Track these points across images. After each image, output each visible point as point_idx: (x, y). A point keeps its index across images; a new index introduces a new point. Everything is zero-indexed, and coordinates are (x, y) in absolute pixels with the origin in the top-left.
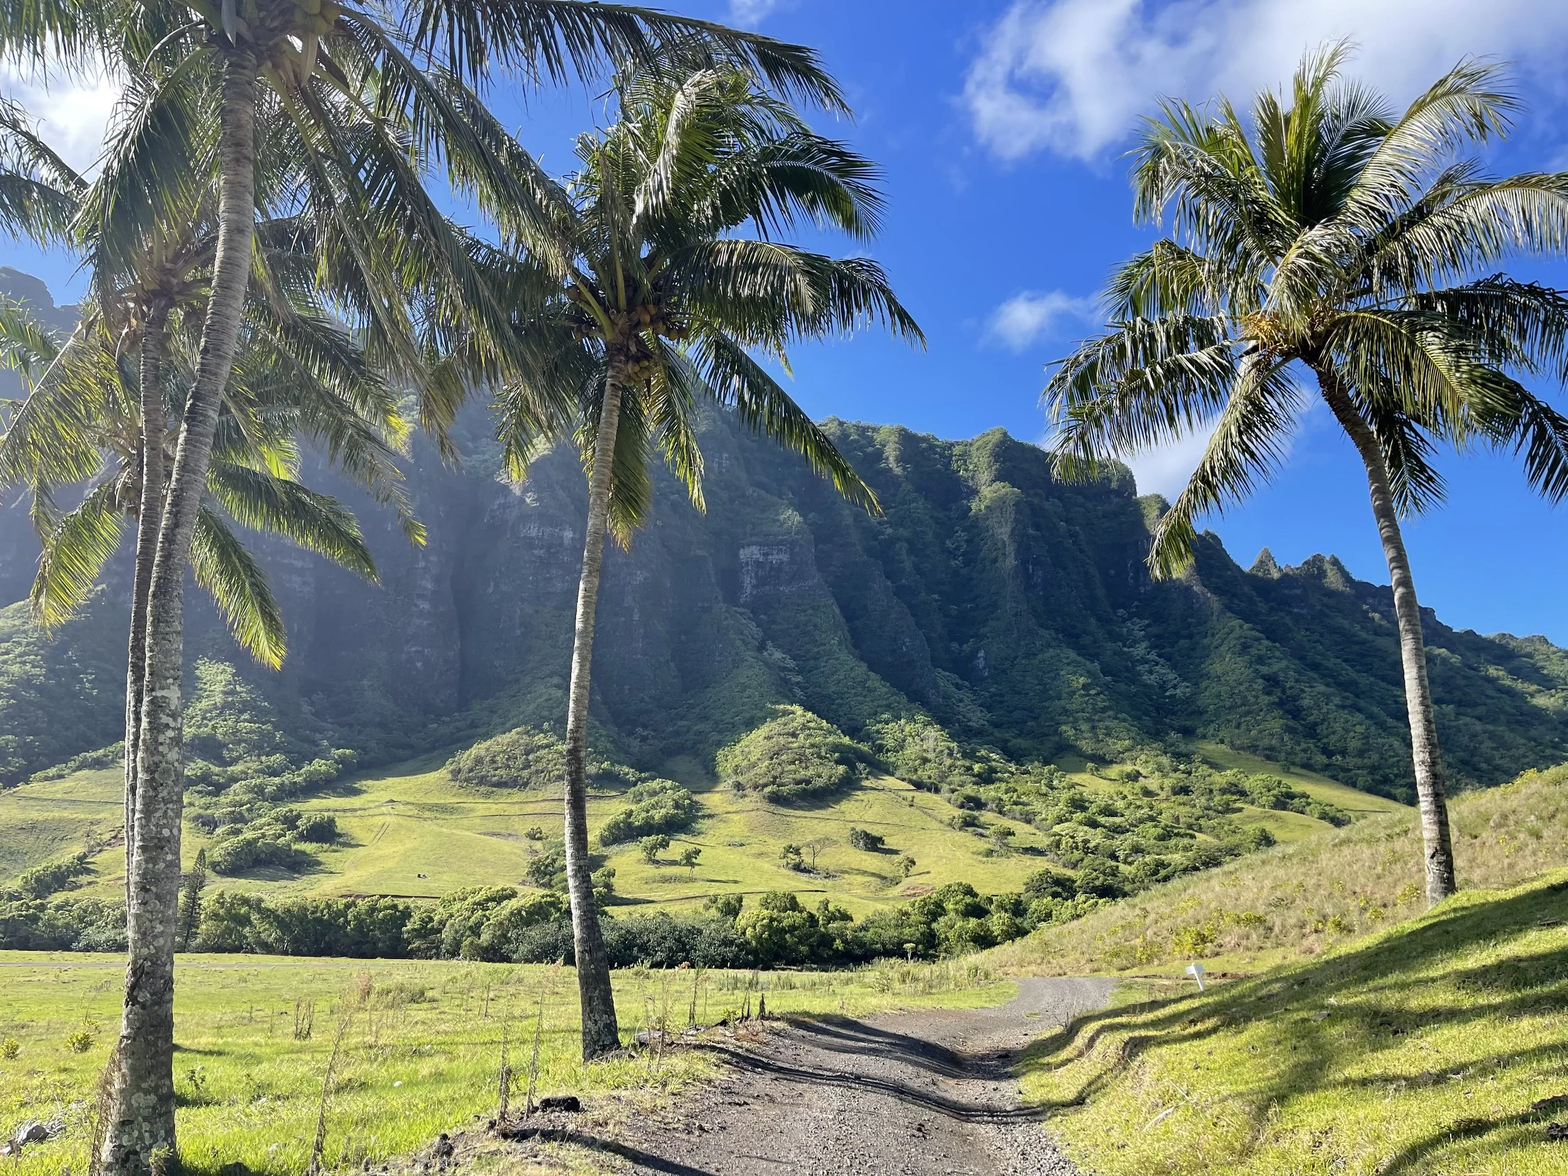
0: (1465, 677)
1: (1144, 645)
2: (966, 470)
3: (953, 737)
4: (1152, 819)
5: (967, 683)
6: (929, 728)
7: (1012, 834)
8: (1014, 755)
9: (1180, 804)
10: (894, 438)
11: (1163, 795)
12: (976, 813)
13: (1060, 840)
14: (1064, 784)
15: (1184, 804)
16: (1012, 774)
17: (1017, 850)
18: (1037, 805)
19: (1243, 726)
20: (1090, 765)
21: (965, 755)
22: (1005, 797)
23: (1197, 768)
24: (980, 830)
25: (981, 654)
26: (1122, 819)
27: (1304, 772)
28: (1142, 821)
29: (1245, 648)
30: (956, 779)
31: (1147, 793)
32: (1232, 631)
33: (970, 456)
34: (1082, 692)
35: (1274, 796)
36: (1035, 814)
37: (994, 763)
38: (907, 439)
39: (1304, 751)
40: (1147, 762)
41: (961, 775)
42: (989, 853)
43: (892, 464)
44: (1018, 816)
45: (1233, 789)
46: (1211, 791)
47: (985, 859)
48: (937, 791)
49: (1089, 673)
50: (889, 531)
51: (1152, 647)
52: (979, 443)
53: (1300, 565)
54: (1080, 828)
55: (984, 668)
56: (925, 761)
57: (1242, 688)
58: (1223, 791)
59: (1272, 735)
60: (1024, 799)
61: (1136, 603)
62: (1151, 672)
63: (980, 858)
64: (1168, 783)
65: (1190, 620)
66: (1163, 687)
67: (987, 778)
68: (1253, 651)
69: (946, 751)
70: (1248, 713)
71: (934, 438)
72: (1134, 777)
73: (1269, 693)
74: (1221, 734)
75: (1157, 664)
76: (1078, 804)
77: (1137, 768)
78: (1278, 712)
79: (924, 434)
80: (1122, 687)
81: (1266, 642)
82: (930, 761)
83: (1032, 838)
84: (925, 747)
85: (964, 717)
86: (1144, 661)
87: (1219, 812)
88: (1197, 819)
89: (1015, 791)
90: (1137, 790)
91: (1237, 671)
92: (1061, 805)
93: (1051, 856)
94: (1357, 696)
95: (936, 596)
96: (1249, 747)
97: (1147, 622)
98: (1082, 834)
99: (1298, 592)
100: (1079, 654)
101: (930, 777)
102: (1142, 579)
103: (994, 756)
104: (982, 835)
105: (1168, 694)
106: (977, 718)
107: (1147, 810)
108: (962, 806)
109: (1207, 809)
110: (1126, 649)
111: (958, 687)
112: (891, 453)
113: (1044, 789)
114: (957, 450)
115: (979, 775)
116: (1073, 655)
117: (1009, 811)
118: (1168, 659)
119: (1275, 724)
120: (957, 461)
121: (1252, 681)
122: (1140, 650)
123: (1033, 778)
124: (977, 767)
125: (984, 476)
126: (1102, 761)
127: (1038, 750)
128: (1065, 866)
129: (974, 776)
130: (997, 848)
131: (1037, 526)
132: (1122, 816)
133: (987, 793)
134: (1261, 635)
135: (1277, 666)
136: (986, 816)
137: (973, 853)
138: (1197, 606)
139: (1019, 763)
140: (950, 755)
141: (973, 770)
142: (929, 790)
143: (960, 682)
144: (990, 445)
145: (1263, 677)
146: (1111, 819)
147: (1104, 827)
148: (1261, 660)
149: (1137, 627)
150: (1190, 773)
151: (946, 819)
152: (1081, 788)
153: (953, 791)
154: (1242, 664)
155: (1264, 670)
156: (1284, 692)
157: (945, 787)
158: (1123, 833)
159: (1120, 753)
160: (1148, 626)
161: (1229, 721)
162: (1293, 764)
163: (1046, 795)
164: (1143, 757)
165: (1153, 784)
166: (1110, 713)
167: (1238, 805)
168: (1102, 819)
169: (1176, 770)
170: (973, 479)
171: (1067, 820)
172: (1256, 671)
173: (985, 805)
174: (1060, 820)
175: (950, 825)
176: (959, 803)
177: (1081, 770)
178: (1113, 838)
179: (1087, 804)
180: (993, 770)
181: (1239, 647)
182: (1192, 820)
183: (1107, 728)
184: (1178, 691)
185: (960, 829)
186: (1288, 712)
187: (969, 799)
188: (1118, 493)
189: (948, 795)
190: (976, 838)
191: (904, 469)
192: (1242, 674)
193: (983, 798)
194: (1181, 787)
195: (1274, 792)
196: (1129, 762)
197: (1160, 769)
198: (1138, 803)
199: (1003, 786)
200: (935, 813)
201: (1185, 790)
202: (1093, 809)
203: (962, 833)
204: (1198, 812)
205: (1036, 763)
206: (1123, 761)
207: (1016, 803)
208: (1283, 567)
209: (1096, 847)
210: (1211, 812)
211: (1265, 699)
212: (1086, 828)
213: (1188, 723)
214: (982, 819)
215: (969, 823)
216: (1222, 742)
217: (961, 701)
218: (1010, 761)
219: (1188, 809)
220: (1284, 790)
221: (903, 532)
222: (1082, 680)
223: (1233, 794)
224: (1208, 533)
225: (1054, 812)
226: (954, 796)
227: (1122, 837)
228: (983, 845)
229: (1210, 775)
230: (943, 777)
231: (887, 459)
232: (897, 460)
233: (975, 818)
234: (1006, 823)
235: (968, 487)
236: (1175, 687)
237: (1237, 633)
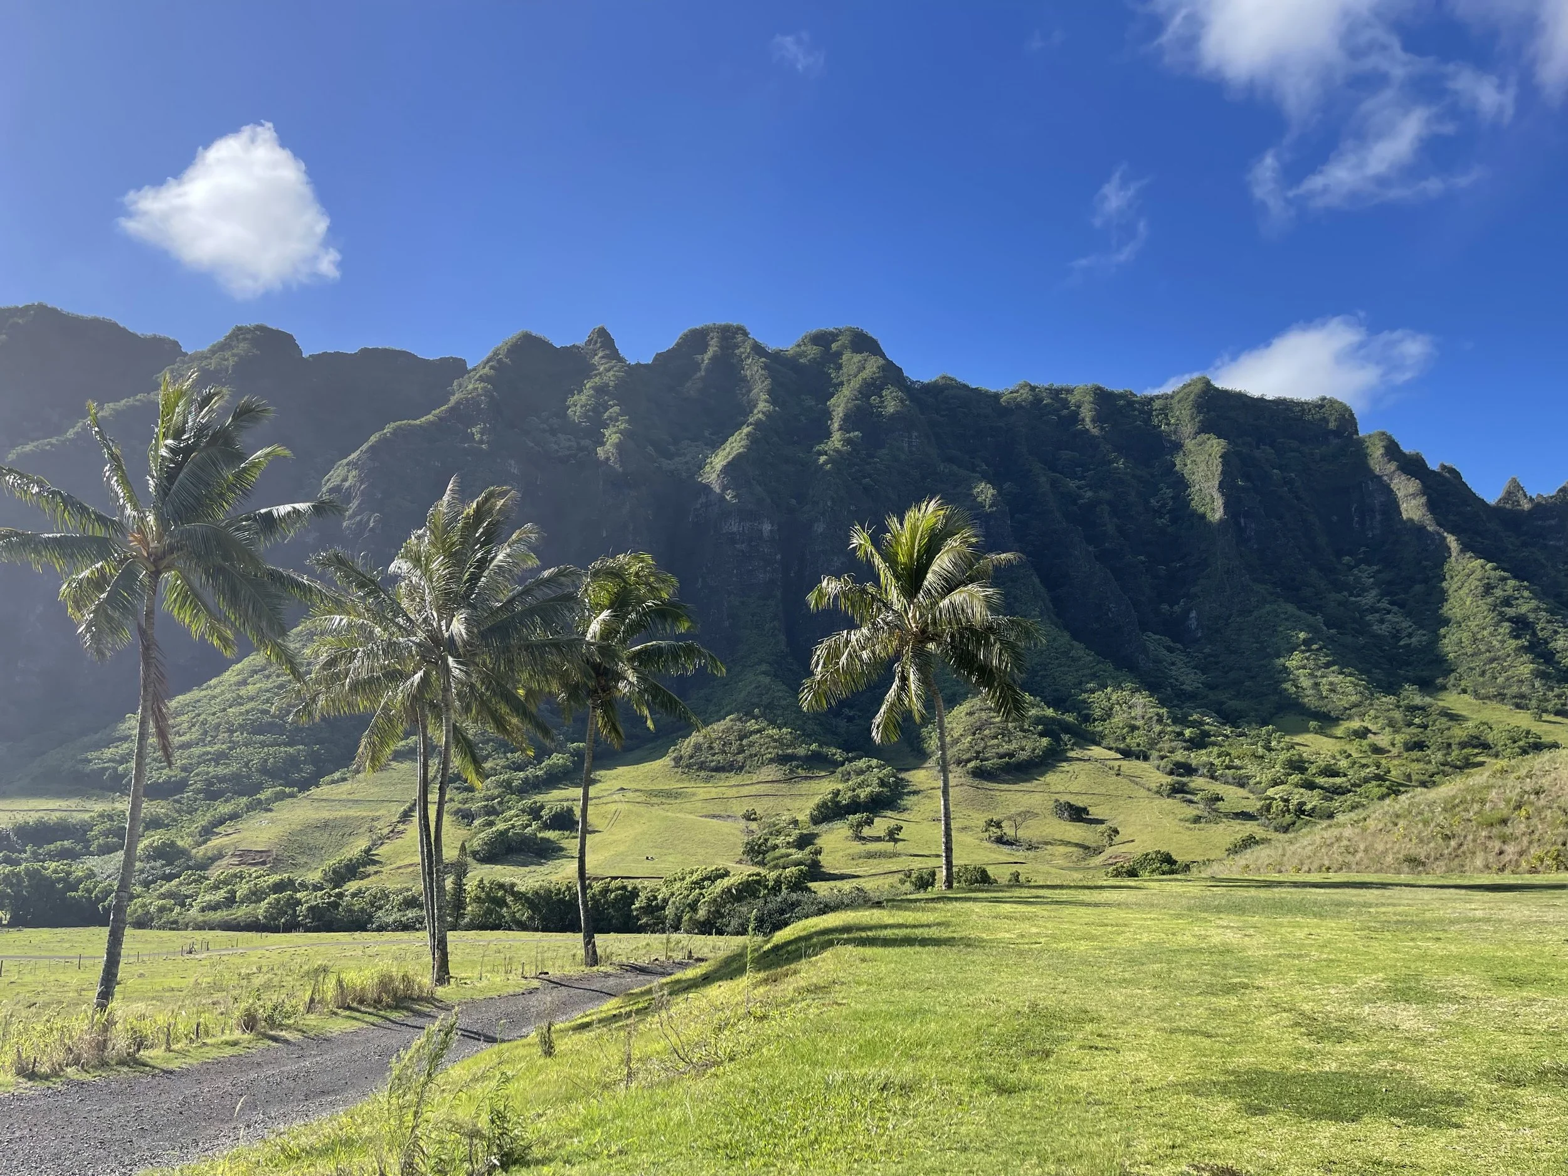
1: (1374, 592)
2: (1168, 424)
3: (1162, 703)
4: (1378, 777)
5: (1179, 646)
6: (1137, 695)
7: (1219, 799)
8: (1229, 718)
9: (1413, 761)
10: (1089, 398)
11: (1395, 751)
12: (1185, 779)
13: (1271, 803)
14: (1282, 744)
15: (1418, 760)
16: (1227, 736)
17: (1227, 815)
18: (1252, 769)
19: (1488, 675)
20: (1313, 724)
21: (1175, 721)
22: (1217, 762)
23: (1434, 722)
24: (1189, 796)
25: (1193, 614)
26: (1344, 779)
27: (1559, 719)
28: (1366, 780)
29: (1488, 589)
30: (1167, 746)
31: (1377, 750)
32: (1473, 572)
33: (1172, 410)
34: (1303, 648)
35: (1519, 747)
36: (1248, 778)
37: (1207, 727)
38: (1102, 397)
39: (1559, 696)
40: (1376, 717)
41: (1171, 741)
42: (1197, 819)
43: (1089, 425)
44: (1230, 780)
45: (1475, 742)
46: (1449, 745)
47: (1193, 826)
48: (1146, 758)
49: (1310, 628)
50: (1089, 494)
51: (1382, 595)
52: (1181, 395)
53: (1554, 493)
54: (1296, 790)
55: (1196, 629)
56: (1133, 728)
57: (1485, 633)
58: (1463, 745)
59: (1522, 681)
60: (1237, 762)
61: (1363, 549)
62: (1382, 621)
63: (1187, 824)
64: (1399, 738)
65: (1425, 563)
66: (1396, 636)
67: (1199, 743)
68: (1498, 592)
69: (1156, 718)
70: (1492, 660)
71: (1131, 393)
72: (1363, 733)
73: (1517, 637)
74: (1463, 683)
75: (1389, 612)
76: (1297, 766)
77: (1365, 724)
78: (1526, 658)
79: (1121, 391)
80: (1349, 639)
81: (1512, 583)
82: (1138, 728)
83: (1244, 802)
84: (1133, 714)
85: (1177, 680)
86: (1373, 610)
87: (1457, 767)
88: (1432, 776)
89: (1228, 754)
90: (1365, 748)
91: (1480, 616)
92: (1278, 767)
93: (1263, 820)
95: (1142, 558)
96: (1495, 696)
97: (1376, 568)
98: (1297, 796)
99: (1553, 522)
100: (1299, 609)
101: (1138, 745)
102: (1368, 523)
103: (1207, 720)
104: (1191, 802)
105: (1402, 643)
106: (1191, 680)
107: (1373, 769)
108: (1171, 773)
109: (1442, 765)
110: (1353, 599)
111: (1170, 650)
112: (1087, 413)
113: (1260, 751)
114: (1157, 405)
115: (1191, 740)
116: (1291, 608)
117: (1222, 775)
118: (1401, 606)
119: (1525, 668)
120: (1157, 416)
121: (1497, 624)
122: (1369, 598)
123: (1249, 740)
124: (1187, 732)
125: (1188, 429)
126: (1326, 721)
127: (1256, 710)
128: (1276, 830)
129: (1185, 741)
130: (1206, 814)
131: (1247, 477)
132: (1345, 775)
133: (1198, 758)
134: (1506, 574)
135: (1525, 607)
136: (1197, 782)
137: (1181, 820)
138: (1433, 547)
139: (1235, 725)
140: (1160, 720)
141: (1184, 735)
142: (1138, 758)
143: (1172, 644)
144: (1192, 396)
145: (1510, 620)
146: (1331, 780)
147: (1322, 788)
148: (1507, 602)
149: (1365, 574)
150: (1425, 727)
151: (1154, 786)
152: (1302, 748)
153: (1162, 758)
154: (1485, 607)
155: (1510, 612)
156: (1534, 634)
157: (1155, 754)
158: (1343, 794)
159: (1346, 709)
160: (1379, 571)
161: (1472, 669)
162: (1546, 711)
163: (1262, 757)
164: (1372, 712)
165: (1383, 740)
166: (1335, 668)
167: (1480, 759)
168: (1321, 780)
169: (1410, 724)
170: (1175, 432)
171: (1282, 783)
172: (1501, 613)
173: (1196, 770)
174: (1275, 783)
175: (1158, 792)
176: (1168, 770)
177: (1307, 730)
178: (1332, 799)
179: (1306, 765)
180: (1207, 734)
181: (1480, 590)
182: (1425, 778)
183: (1331, 684)
184: (1413, 640)
185: (1169, 796)
186: (1539, 656)
187: (1178, 765)
188: (1337, 433)
189: (1156, 762)
190: (1184, 805)
191: (1102, 429)
192: (1485, 618)
193: (1194, 763)
194: (1415, 742)
195: (1521, 743)
196: (1357, 719)
197: (1391, 724)
198: (1364, 761)
199: (1216, 750)
200: (1143, 781)
201: (1420, 746)
202: (1313, 769)
203: (1170, 800)
204: (1432, 768)
205: (1254, 725)
206: (1350, 718)
207: (1228, 767)
208: (1534, 497)
209: (1313, 809)
210: (1446, 768)
211: (1513, 643)
212: (1302, 790)
213: (1425, 674)
214: (1192, 785)
215: (1177, 790)
216: (1464, 691)
217: (1173, 664)
218: (1224, 724)
219: (1421, 765)
220: (1532, 740)
221: (1104, 495)
222: (1302, 635)
223: (1475, 747)
224: (1444, 467)
225: (1269, 775)
226: (1163, 763)
227: (1343, 798)
228: (1191, 811)
229: (1449, 729)
230: (1153, 744)
231: (1083, 420)
232: (1093, 421)
233: (1185, 784)
234: (1218, 788)
235: (1171, 441)
236: (1410, 636)
237: (1479, 573)
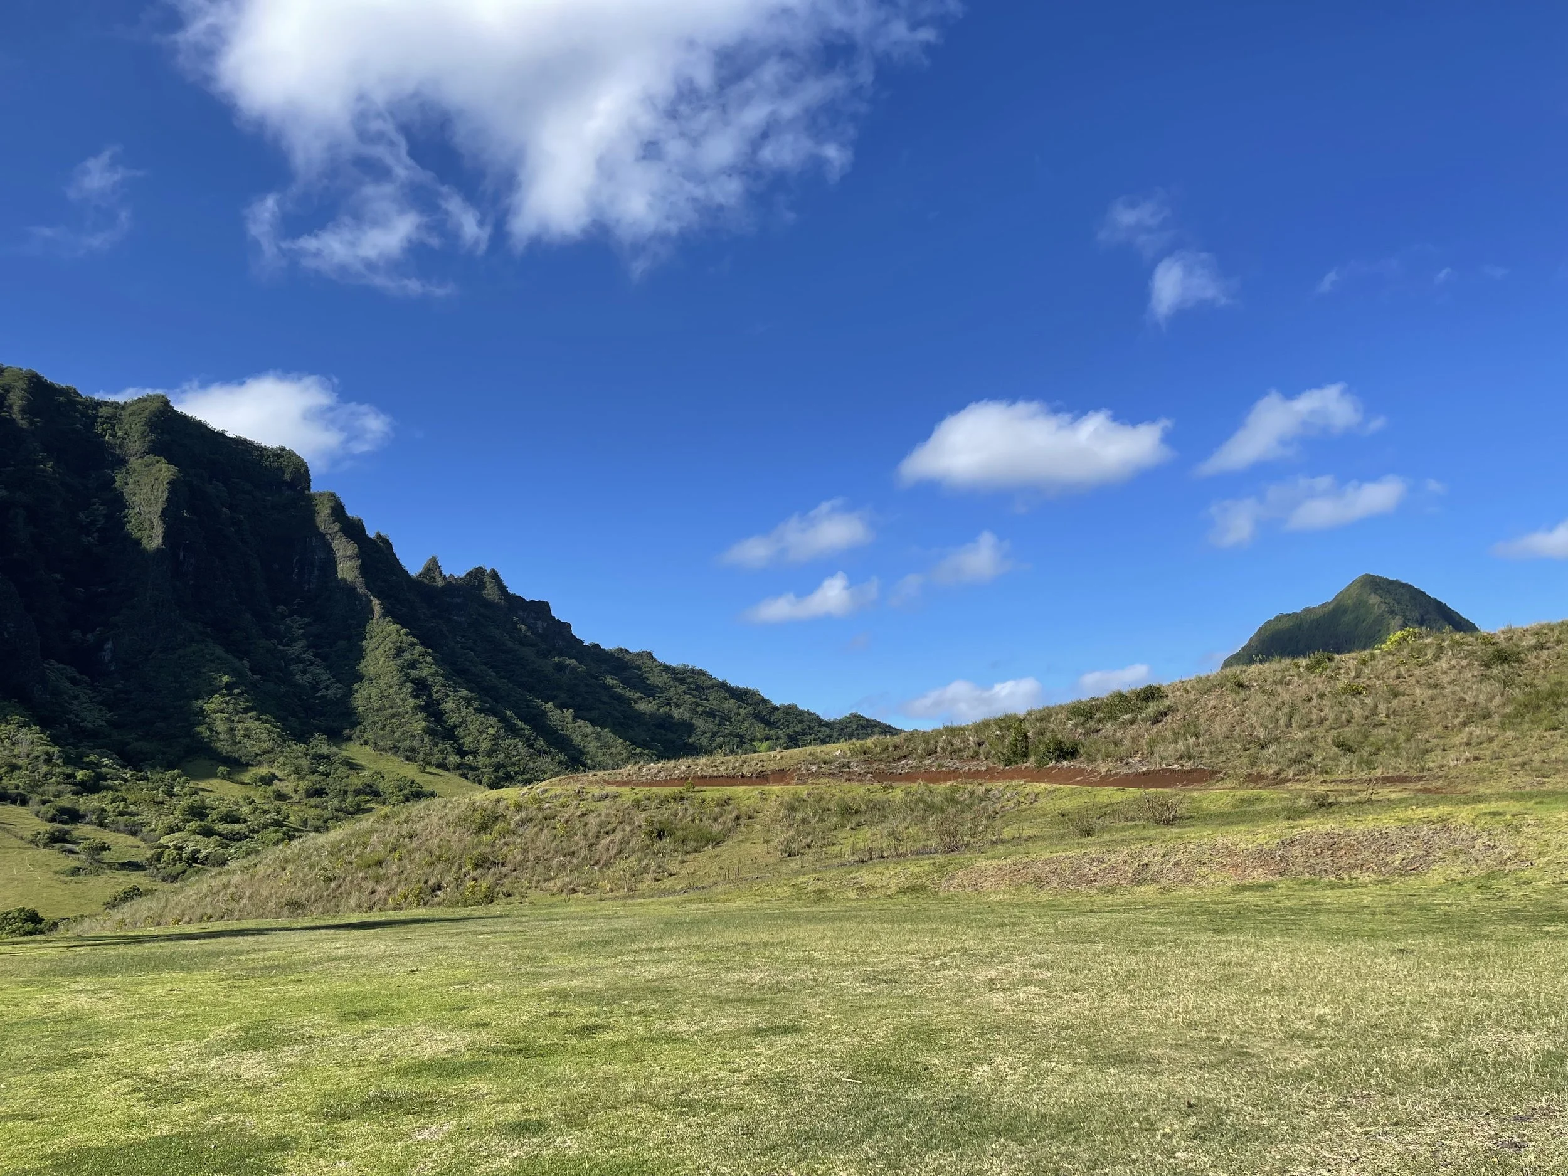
0: (587, 685)
1: (302, 643)
2: (113, 436)
3: (55, 741)
4: (277, 824)
5: (87, 678)
6: (25, 729)
7: (105, 848)
8: (133, 760)
9: (312, 807)
10: (21, 384)
11: (296, 798)
12: (67, 827)
13: (162, 852)
14: (186, 790)
15: (316, 806)
16: (126, 780)
17: (111, 866)
18: (148, 815)
19: (388, 729)
20: (222, 769)
21: (67, 761)
22: (109, 808)
23: (336, 770)
24: (69, 846)
25: (109, 645)
26: (244, 825)
27: (439, 771)
28: (265, 826)
29: (399, 652)
30: (52, 789)
31: (280, 796)
32: (390, 635)
33: (120, 421)
34: (225, 691)
35: (404, 795)
36: (142, 825)
37: (104, 770)
38: (38, 387)
39: (441, 751)
40: (284, 764)
41: (59, 783)
42: (76, 872)
43: (16, 414)
44: (122, 828)
45: (367, 790)
46: (346, 792)
47: (67, 879)
48: (24, 802)
49: (233, 672)
51: (309, 647)
52: (133, 408)
53: (463, 575)
54: (192, 838)
55: (110, 662)
56: (14, 768)
57: (391, 691)
58: (357, 792)
59: (415, 736)
60: (133, 808)
61: (298, 600)
62: (304, 672)
63: (62, 877)
64: (303, 785)
65: (350, 621)
66: (315, 687)
67: (89, 788)
68: (407, 655)
69: (44, 757)
70: (393, 716)
71: (75, 392)
72: (268, 780)
73: (416, 697)
74: (366, 735)
75: (312, 664)
76: (198, 812)
77: (273, 771)
78: (421, 716)
79: (64, 385)
80: (271, 687)
81: (419, 648)
82: (20, 768)
83: (133, 851)
84: (16, 752)
85: (77, 716)
86: (299, 660)
87: (351, 813)
88: (325, 822)
89: (124, 800)
90: (270, 794)
91: (389, 675)
92: (176, 814)
93: (151, 870)
94: (496, 701)
95: (58, 576)
96: (390, 749)
97: (307, 620)
98: (192, 844)
99: (459, 600)
100: (227, 651)
101: (17, 787)
102: (306, 576)
103: (106, 761)
104: (71, 852)
105: (319, 694)
106: (93, 717)
107: (273, 815)
108: (52, 820)
109: (337, 811)
110: (281, 647)
111: (74, 682)
112: (16, 400)
113: (161, 796)
114: (104, 411)
115: (83, 783)
116: (219, 651)
117: (112, 823)
118: (325, 658)
119: (418, 725)
120: (102, 424)
121: (402, 684)
122: (296, 649)
123: (150, 785)
124: (80, 775)
125: (135, 446)
126: (235, 766)
127: (164, 753)
128: (164, 880)
129: (75, 784)
130: (87, 865)
131: (193, 510)
132: (245, 821)
133: (87, 803)
134: (416, 641)
135: (426, 671)
136: (82, 830)
137: (56, 873)
138: (359, 608)
139: (137, 768)
140: (48, 760)
141: (75, 777)
142: (14, 802)
143: (78, 676)
144: (146, 413)
145: (413, 681)
146: (230, 826)
147: (220, 834)
148: (413, 665)
149: (297, 625)
150: (327, 775)
151: (28, 835)
152: (206, 794)
153: (44, 802)
154: (394, 668)
155: (414, 674)
156: (430, 695)
157: (36, 798)
158: (241, 840)
159: (257, 755)
160: (309, 624)
161: (375, 723)
162: (429, 764)
163: (162, 803)
164: (281, 760)
165: (286, 787)
166: (253, 714)
167: (369, 805)
168: (220, 827)
169: (313, 772)
170: (121, 446)
171: (179, 830)
172: (406, 675)
173: (83, 817)
174: (171, 830)
175: (32, 842)
176: (49, 816)
177: (213, 775)
178: (228, 846)
179: (208, 811)
180: (104, 778)
181: (393, 651)
182: (321, 823)
183: (247, 729)
184: (330, 692)
185: (45, 846)
186: (430, 715)
187: (63, 811)
188: (291, 485)
189: (37, 807)
190: (63, 855)
191: (32, 423)
192: (393, 677)
193: (82, 809)
194: (316, 790)
195: (406, 792)
196: (265, 765)
197: (298, 771)
198: (266, 807)
199: (110, 795)
200: (16, 829)
201: (320, 793)
202: (213, 815)
203: (46, 851)
204: (327, 814)
205: (158, 768)
206: (260, 764)
207: (121, 814)
208: (447, 576)
209: (206, 857)
210: (341, 814)
211: (412, 702)
212: (199, 837)
213: (335, 724)
214: (76, 833)
215: (57, 839)
216: (366, 743)
217: (76, 697)
218: (125, 767)
219: (318, 811)
220: (414, 789)
221: (22, 497)
222: (225, 679)
223: (367, 794)
224: (379, 536)
225: (167, 821)
226: (44, 808)
227: (239, 844)
228: (70, 862)
229: (347, 777)
230: (35, 786)
231: (10, 407)
232: (23, 411)
233: (67, 832)
234: (107, 837)
235: (113, 455)
236: (327, 688)
237: (394, 637)
